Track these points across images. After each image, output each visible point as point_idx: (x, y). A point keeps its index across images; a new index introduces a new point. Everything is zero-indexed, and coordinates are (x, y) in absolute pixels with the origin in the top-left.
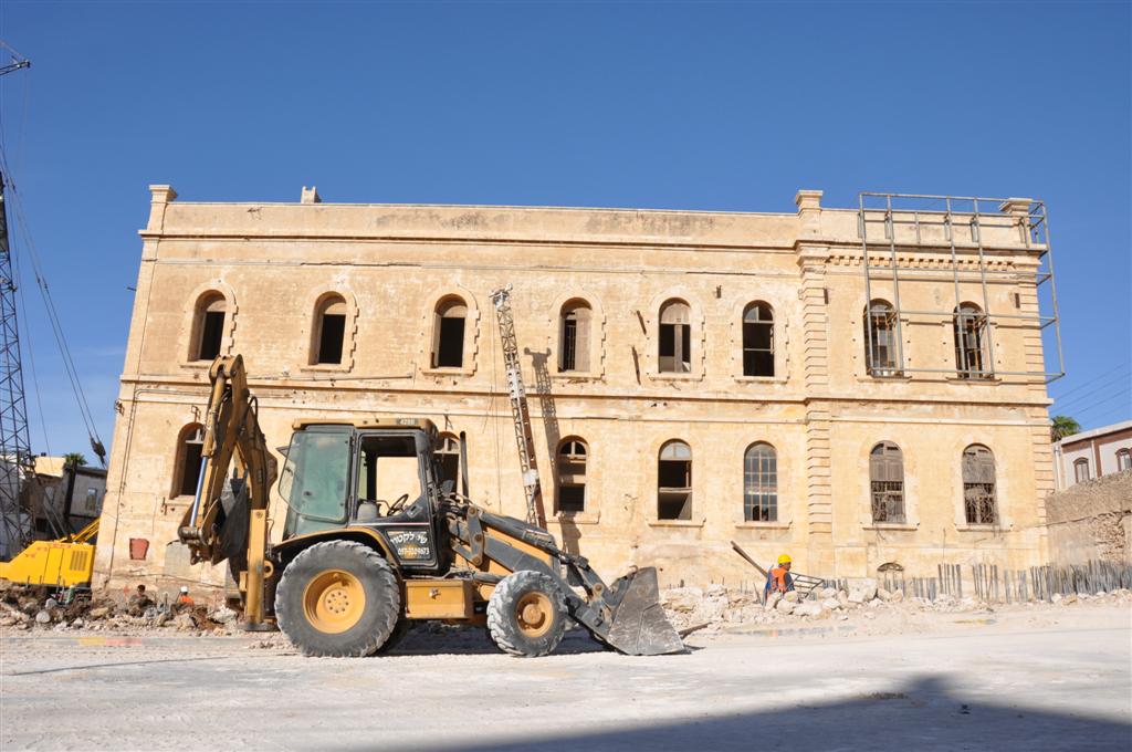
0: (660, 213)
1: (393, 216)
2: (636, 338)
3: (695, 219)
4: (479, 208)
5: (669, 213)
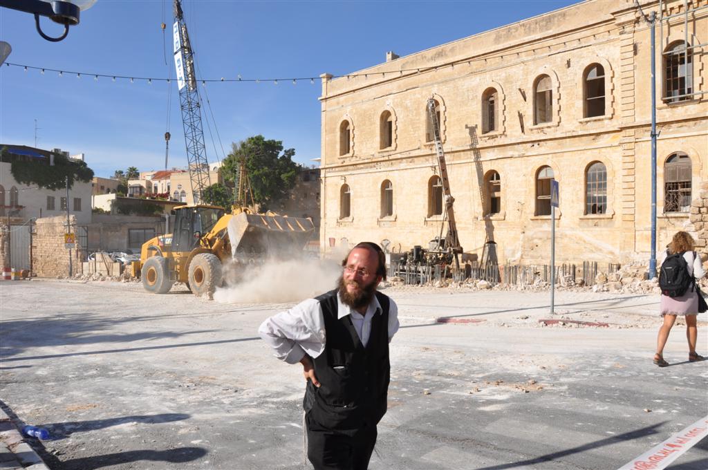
0: (533, 19)
1: (407, 63)
2: (522, 105)
3: (554, 16)
4: (443, 47)
5: (538, 18)
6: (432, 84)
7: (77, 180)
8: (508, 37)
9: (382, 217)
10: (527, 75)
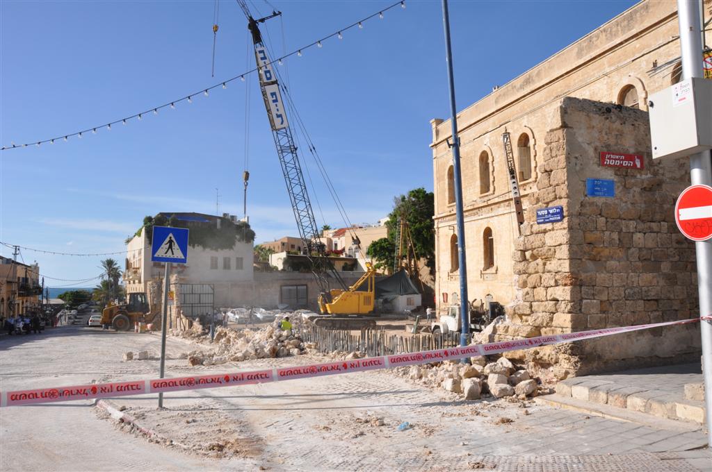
0: (614, 21)
1: (500, 96)
3: (636, 12)
4: (530, 72)
5: (619, 18)
6: (522, 116)
7: (239, 241)
8: (590, 48)
9: (485, 269)
10: (611, 89)
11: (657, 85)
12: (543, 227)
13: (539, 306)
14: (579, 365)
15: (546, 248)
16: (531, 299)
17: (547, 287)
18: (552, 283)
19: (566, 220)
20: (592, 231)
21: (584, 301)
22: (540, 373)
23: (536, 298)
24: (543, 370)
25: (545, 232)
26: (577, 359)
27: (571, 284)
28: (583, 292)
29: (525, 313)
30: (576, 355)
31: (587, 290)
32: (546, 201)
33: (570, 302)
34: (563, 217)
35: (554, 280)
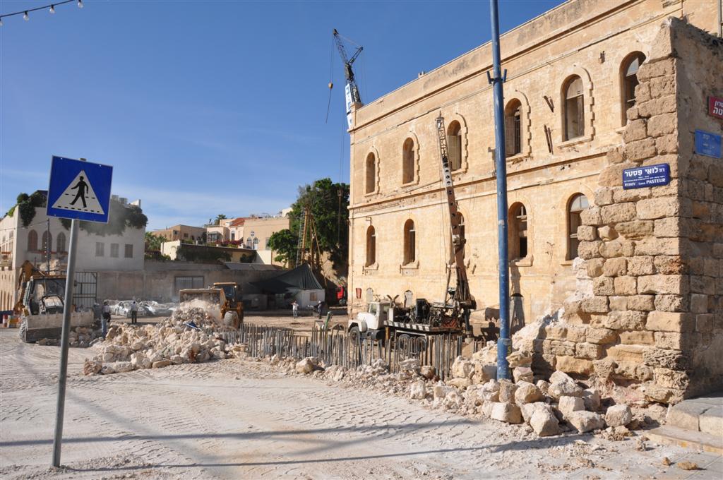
0: (560, 8)
1: (429, 80)
2: (549, 117)
4: (464, 56)
5: (565, 5)
6: (454, 103)
7: (129, 226)
8: (532, 35)
9: (405, 264)
10: (554, 79)
11: (604, 77)
12: (634, 193)
13: (621, 301)
14: (686, 383)
15: (637, 221)
16: (610, 292)
17: (637, 276)
18: (648, 269)
19: (674, 183)
20: (700, 201)
21: (694, 295)
22: (615, 393)
23: (617, 291)
24: (619, 388)
25: (635, 200)
26: (684, 375)
27: (680, 272)
28: (692, 283)
29: (598, 310)
30: (683, 370)
31: (696, 281)
32: (639, 157)
33: (679, 296)
34: (669, 179)
35: (651, 266)
